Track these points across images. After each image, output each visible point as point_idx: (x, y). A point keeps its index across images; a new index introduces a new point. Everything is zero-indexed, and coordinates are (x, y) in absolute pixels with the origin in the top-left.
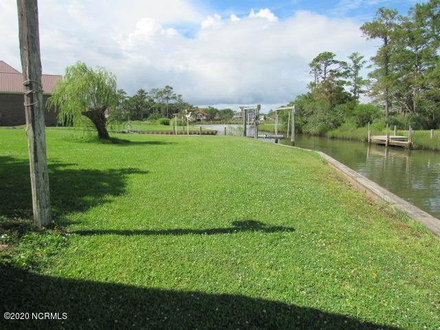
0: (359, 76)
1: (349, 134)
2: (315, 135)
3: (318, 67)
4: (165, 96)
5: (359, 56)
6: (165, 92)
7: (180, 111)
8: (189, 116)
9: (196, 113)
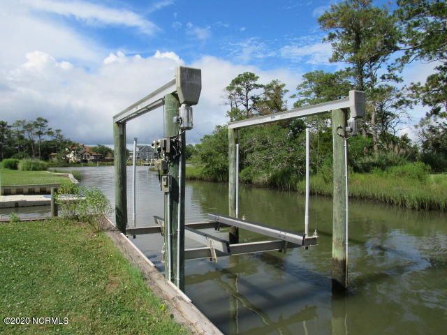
4: (37, 130)
5: (280, 84)
6: (36, 125)
7: (59, 150)
8: (71, 156)
9: (80, 152)
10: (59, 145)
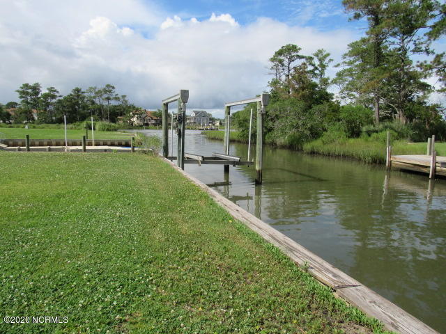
0: (326, 76)
1: (336, 148)
2: (283, 147)
3: (281, 62)
4: (106, 96)
5: (324, 54)
6: (106, 91)
7: (124, 114)
8: (135, 119)
9: (143, 116)
10: (124, 109)
